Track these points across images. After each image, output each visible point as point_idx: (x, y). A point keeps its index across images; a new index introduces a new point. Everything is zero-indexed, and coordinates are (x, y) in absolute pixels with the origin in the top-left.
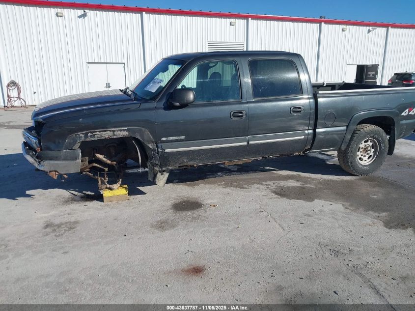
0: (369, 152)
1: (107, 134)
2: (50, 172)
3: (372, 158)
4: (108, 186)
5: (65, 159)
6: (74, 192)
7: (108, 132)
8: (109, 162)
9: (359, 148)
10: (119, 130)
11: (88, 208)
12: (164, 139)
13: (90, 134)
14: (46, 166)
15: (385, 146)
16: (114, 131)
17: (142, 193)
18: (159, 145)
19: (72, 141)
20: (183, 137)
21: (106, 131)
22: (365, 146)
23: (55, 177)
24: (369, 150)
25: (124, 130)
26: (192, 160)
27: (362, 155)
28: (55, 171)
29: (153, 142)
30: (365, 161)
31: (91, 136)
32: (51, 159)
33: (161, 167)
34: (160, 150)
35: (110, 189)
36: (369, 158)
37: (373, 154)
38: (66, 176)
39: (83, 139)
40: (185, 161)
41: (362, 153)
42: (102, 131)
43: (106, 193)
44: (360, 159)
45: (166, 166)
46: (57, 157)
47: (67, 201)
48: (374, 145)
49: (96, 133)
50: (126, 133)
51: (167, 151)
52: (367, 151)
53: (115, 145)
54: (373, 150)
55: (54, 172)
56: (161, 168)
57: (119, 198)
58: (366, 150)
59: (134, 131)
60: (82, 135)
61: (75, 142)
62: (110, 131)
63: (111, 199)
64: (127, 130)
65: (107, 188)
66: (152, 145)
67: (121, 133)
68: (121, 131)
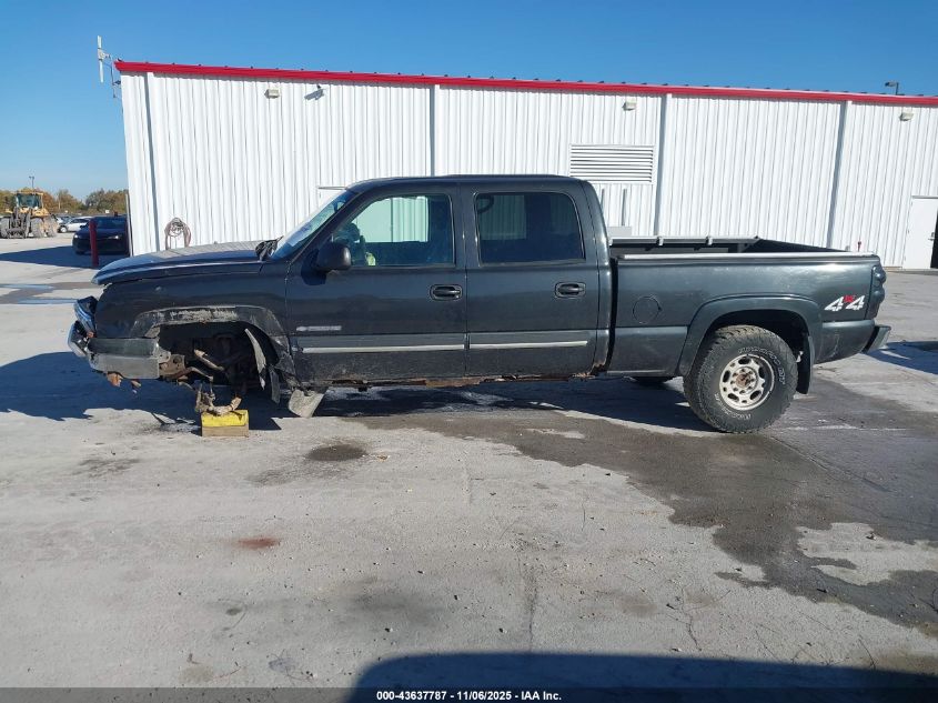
0: (752, 384)
1: (201, 316)
2: (109, 373)
3: (760, 396)
4: (212, 407)
5: (130, 354)
6: (161, 417)
7: (203, 311)
8: (214, 366)
9: (727, 374)
10: (221, 310)
11: (173, 443)
12: (302, 329)
13: (173, 314)
14: (101, 363)
15: (788, 374)
16: (212, 311)
17: (276, 427)
18: (292, 339)
19: (144, 324)
20: (337, 328)
21: (198, 310)
22: (743, 370)
23: (117, 383)
24: (753, 380)
25: (230, 310)
26: (355, 370)
27: (735, 390)
28: (117, 373)
29: (281, 334)
30: (744, 402)
31: (175, 317)
32: (107, 351)
33: (298, 379)
34: (294, 349)
35: (214, 413)
36: (752, 397)
37: (762, 389)
38: (136, 383)
39: (162, 321)
40: (344, 371)
41: (735, 385)
42: (193, 310)
43: (207, 420)
44: (731, 396)
45: (307, 379)
46: (117, 349)
47: (146, 430)
48: (764, 369)
49: (183, 313)
50: (233, 315)
51: (306, 350)
52: (748, 382)
53: (230, 336)
54: (762, 381)
55: (115, 375)
56: (300, 382)
57: (230, 431)
58: (745, 379)
59: (247, 313)
60: (162, 315)
61: (148, 326)
62: (206, 310)
63: (214, 431)
64: (236, 310)
65: (208, 411)
66: (280, 339)
67: (224, 314)
68: (224, 310)
